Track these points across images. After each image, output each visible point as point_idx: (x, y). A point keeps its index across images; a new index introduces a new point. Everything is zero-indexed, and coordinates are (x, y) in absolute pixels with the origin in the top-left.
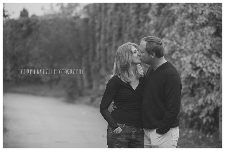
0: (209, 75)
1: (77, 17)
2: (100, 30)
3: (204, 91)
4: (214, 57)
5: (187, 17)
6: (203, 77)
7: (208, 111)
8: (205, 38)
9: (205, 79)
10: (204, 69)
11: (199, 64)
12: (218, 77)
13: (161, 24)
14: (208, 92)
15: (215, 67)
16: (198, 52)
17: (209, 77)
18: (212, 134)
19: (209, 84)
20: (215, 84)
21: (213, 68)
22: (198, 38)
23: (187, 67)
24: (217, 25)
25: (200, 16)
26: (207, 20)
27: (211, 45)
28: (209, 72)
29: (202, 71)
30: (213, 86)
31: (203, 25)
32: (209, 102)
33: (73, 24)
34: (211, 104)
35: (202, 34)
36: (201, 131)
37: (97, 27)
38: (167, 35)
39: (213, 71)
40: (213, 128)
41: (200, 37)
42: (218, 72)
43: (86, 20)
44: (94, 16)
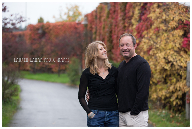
0: (179, 67)
1: (79, 24)
2: (96, 32)
3: (175, 80)
4: (182, 53)
5: (162, 22)
6: (174, 69)
7: (178, 96)
8: (175, 38)
9: (175, 70)
10: (175, 63)
11: (171, 59)
12: (185, 69)
13: (142, 28)
14: (178, 81)
15: (183, 61)
16: (170, 49)
17: (178, 69)
18: (180, 113)
19: (179, 74)
20: (183, 74)
21: (182, 62)
22: (170, 38)
23: (161, 61)
24: (185, 29)
25: (171, 22)
26: (177, 25)
27: (180, 44)
28: (178, 65)
29: (173, 64)
30: (181, 76)
31: (174, 29)
32: (178, 89)
33: (76, 28)
34: (180, 90)
35: (173, 35)
36: (172, 111)
37: (94, 31)
38: (146, 36)
39: (182, 64)
40: (181, 109)
41: (171, 38)
42: (185, 66)
43: (86, 26)
44: (91, 22)
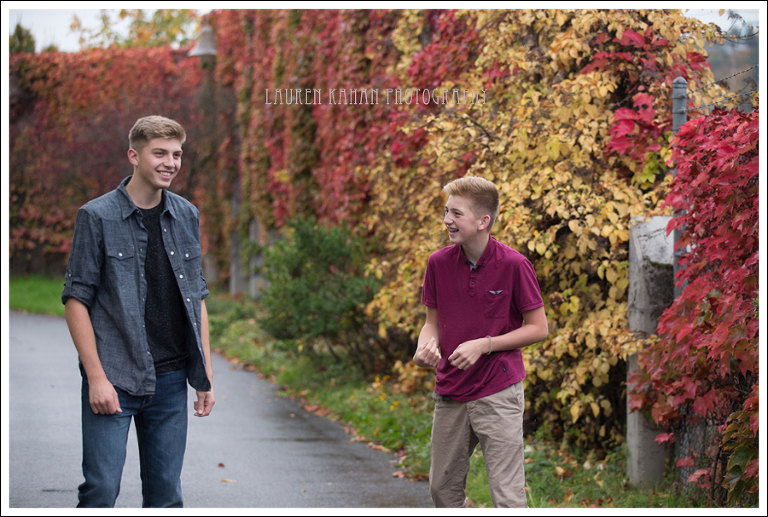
0: (592, 245)
3: (575, 304)
4: (608, 179)
5: (517, 40)
6: (570, 254)
7: (590, 376)
8: (577, 113)
9: (577, 258)
10: (573, 225)
11: (557, 208)
12: (623, 251)
14: (589, 307)
15: (613, 218)
16: (552, 163)
17: (590, 254)
18: (601, 458)
19: (593, 278)
20: (611, 277)
21: (607, 221)
22: (555, 114)
23: (513, 216)
24: (622, 67)
25: (560, 35)
26: (587, 48)
27: (598, 139)
28: (592, 236)
29: (566, 230)
30: (605, 285)
31: (573, 68)
32: (592, 343)
34: (598, 351)
35: (566, 99)
36: (564, 445)
38: (451, 105)
39: (607, 231)
40: (608, 435)
41: (560, 112)
42: (624, 238)
